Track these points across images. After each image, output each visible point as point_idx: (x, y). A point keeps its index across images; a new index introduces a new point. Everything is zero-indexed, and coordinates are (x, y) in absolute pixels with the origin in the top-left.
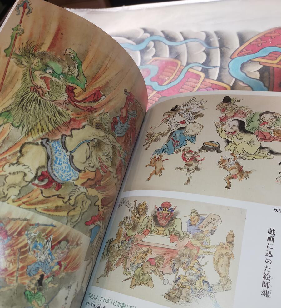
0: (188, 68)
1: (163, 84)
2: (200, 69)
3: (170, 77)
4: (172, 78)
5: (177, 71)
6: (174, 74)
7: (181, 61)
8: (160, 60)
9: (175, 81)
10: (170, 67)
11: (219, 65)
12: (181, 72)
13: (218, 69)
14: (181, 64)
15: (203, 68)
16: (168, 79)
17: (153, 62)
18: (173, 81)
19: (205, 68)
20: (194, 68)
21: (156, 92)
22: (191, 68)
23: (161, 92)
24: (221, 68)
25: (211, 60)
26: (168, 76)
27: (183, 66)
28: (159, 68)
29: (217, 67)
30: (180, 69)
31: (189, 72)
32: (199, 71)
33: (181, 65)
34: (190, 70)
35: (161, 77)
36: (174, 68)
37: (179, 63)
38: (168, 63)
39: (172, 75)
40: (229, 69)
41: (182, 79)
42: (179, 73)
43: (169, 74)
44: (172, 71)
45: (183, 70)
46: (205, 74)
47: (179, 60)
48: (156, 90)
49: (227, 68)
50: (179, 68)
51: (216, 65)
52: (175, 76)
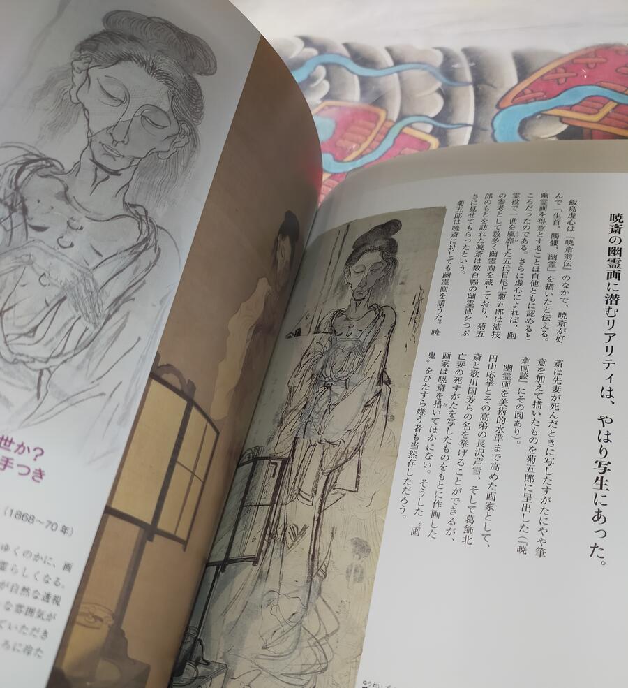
0: (402, 126)
1: (344, 158)
2: (429, 128)
3: (360, 144)
4: (365, 146)
5: (378, 132)
6: (370, 139)
7: (387, 111)
8: (340, 107)
9: (371, 152)
10: (361, 122)
11: (471, 120)
12: (386, 135)
13: (469, 129)
14: (387, 116)
15: (434, 127)
16: (357, 149)
17: (323, 109)
18: (367, 154)
19: (440, 128)
20: (415, 125)
21: (329, 175)
22: (410, 125)
23: (339, 175)
24: (476, 128)
25: (453, 111)
26: (357, 142)
27: (391, 121)
28: (337, 124)
29: (467, 125)
30: (383, 128)
31: (405, 134)
32: (426, 133)
33: (386, 120)
34: (407, 130)
35: (341, 143)
36: (372, 125)
37: (383, 114)
38: (356, 114)
39: (366, 140)
40: (494, 131)
41: (389, 149)
42: (381, 137)
43: (360, 137)
44: (366, 131)
45: (390, 129)
46: (440, 140)
47: (382, 108)
48: (328, 172)
49: (489, 127)
50: (382, 126)
51: (463, 121)
52: (372, 142)
